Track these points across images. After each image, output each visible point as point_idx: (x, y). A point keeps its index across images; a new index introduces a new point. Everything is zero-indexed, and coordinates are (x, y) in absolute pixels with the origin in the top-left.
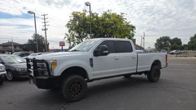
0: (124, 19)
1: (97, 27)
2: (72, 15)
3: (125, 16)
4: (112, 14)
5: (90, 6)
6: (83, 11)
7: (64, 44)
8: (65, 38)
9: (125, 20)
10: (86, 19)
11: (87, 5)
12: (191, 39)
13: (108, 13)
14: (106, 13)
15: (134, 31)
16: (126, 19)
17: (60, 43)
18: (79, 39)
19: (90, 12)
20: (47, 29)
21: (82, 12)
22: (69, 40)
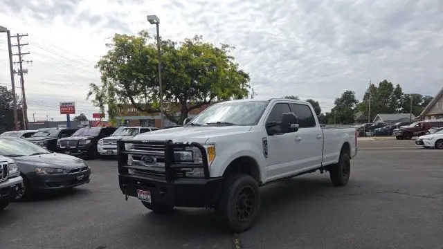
0: (229, 57)
1: (173, 71)
2: (114, 43)
3: (230, 51)
4: (204, 45)
5: (157, 24)
6: (141, 34)
7: (74, 107)
8: (90, 93)
9: (230, 60)
10: (146, 53)
11: (152, 22)
12: (336, 103)
13: (194, 42)
14: (190, 43)
15: (248, 83)
16: (233, 58)
17: (61, 107)
18: (125, 98)
19: (158, 38)
20: (26, 72)
21: (137, 36)
22: (99, 98)
